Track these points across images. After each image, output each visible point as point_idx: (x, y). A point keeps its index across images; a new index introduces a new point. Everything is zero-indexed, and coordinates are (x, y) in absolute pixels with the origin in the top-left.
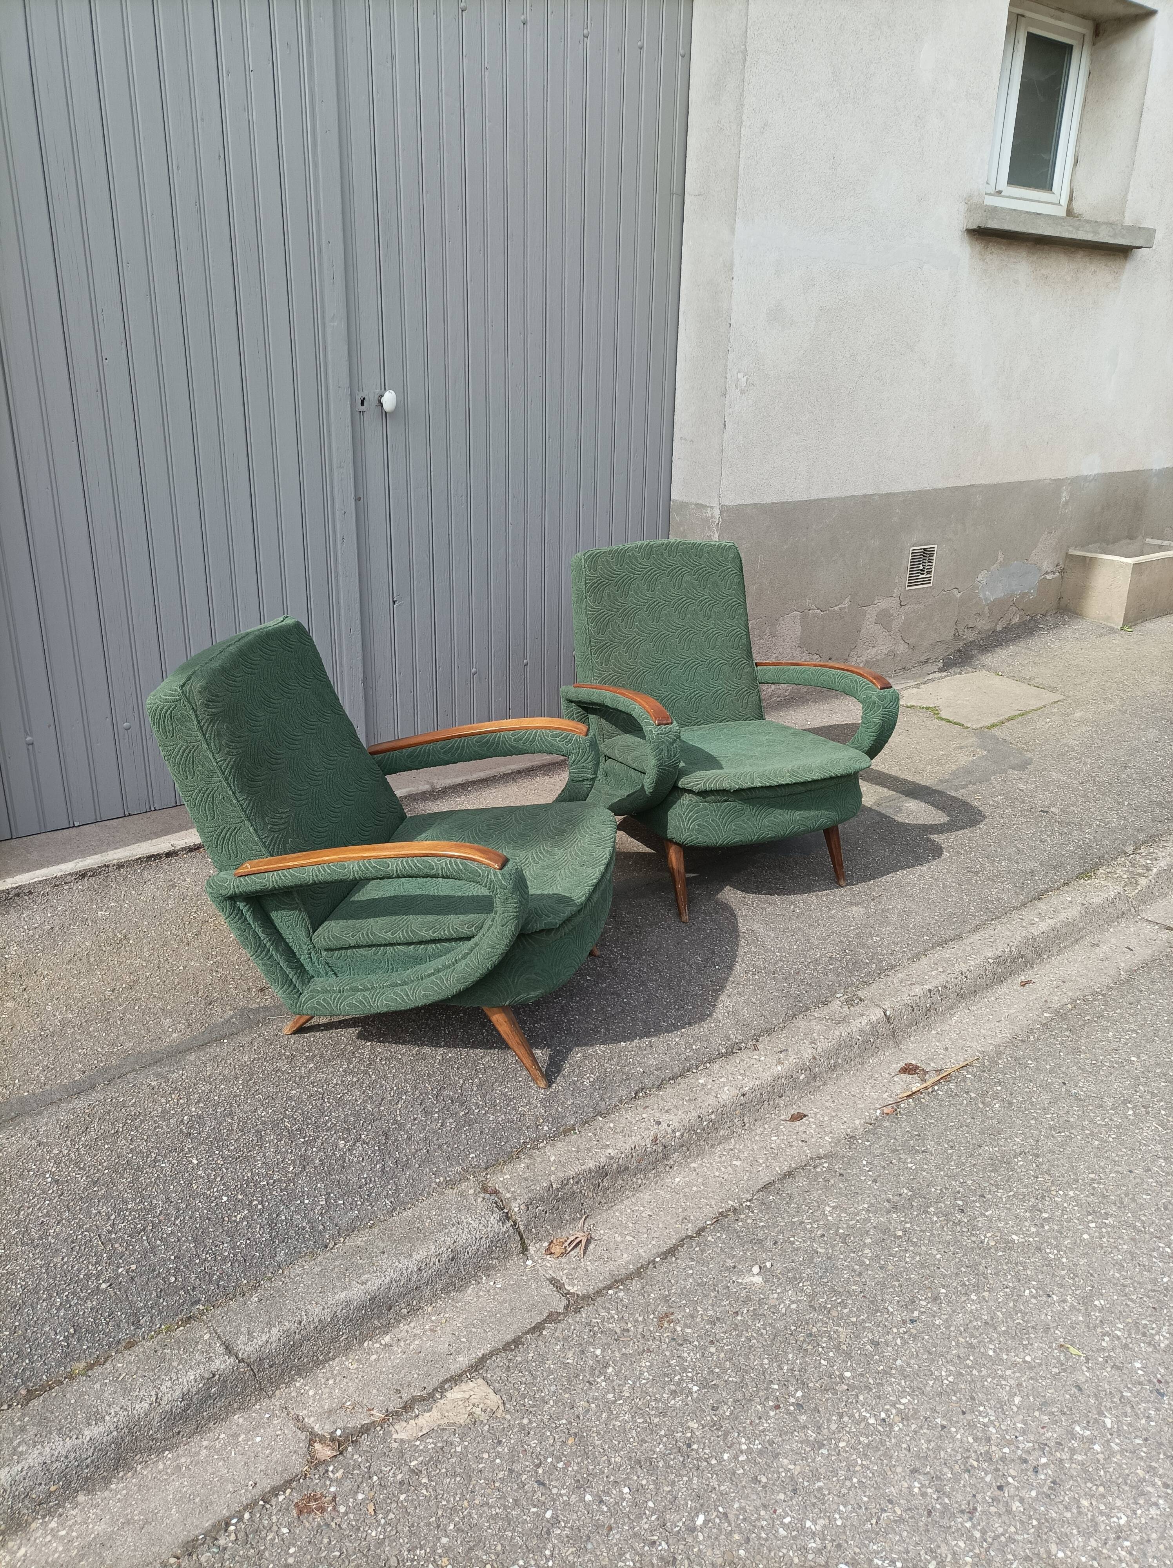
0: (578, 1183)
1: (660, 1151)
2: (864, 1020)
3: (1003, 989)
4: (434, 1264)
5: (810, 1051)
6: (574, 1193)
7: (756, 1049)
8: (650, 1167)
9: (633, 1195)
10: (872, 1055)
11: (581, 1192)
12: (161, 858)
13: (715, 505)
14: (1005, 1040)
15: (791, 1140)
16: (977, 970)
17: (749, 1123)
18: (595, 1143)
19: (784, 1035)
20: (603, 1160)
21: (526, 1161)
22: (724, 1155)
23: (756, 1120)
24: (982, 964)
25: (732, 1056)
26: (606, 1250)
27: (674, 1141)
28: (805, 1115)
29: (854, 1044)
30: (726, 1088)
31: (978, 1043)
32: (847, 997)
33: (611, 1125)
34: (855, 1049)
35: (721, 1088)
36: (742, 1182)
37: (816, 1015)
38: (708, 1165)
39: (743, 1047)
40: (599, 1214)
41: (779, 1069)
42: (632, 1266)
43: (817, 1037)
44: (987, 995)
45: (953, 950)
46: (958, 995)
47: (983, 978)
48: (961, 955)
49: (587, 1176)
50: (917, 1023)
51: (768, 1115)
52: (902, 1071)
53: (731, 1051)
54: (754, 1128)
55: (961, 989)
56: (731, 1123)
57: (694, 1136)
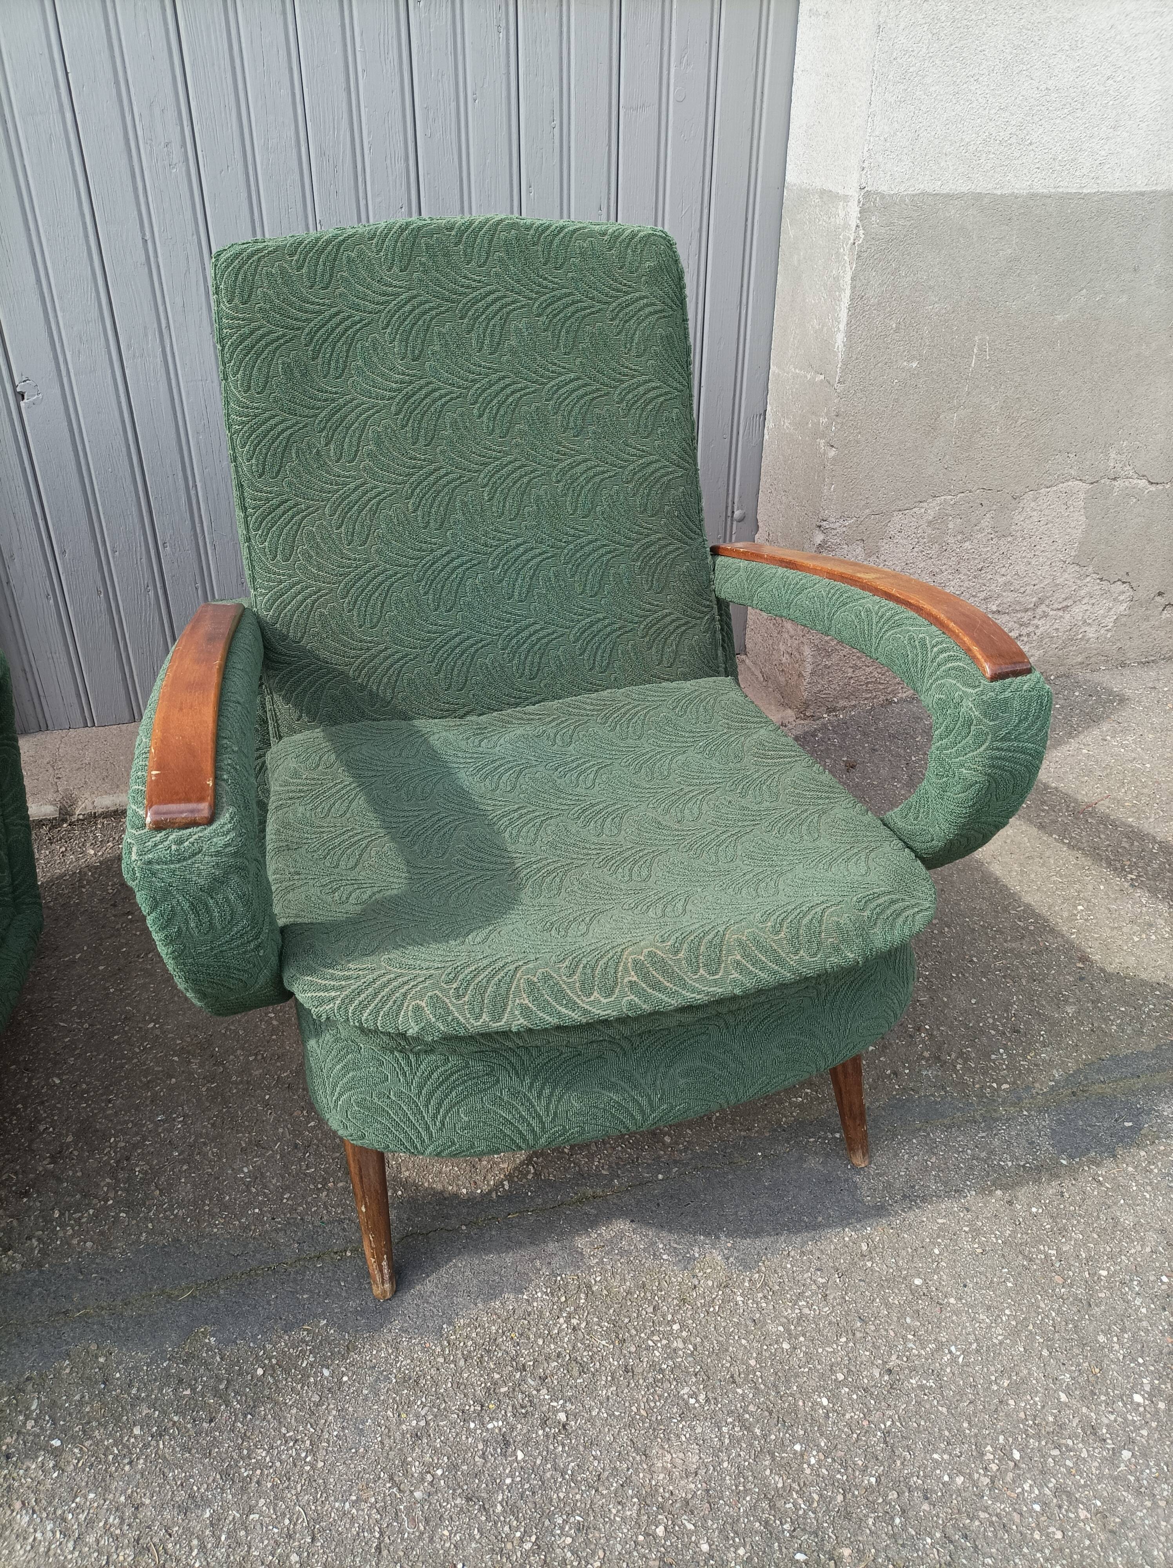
13: (854, 194)
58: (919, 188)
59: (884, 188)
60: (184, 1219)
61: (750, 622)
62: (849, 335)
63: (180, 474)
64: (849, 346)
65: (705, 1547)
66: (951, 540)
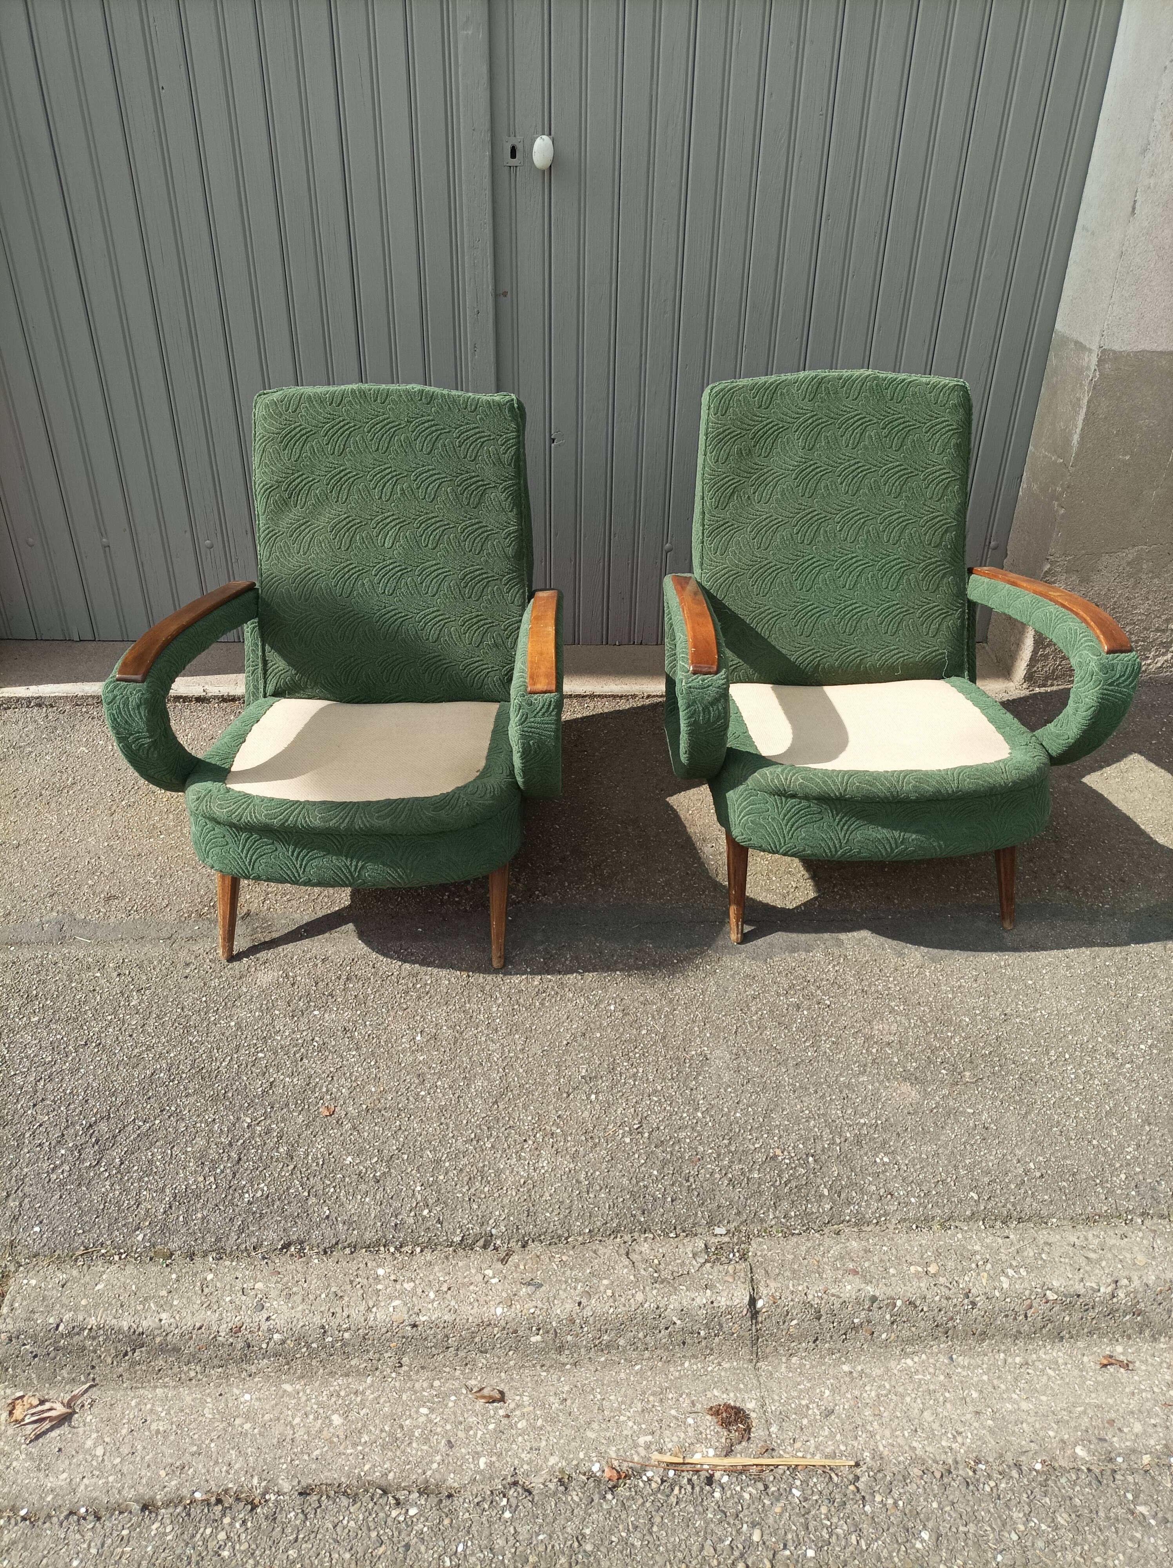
0: (94, 1338)
1: (239, 1346)
2: (701, 1300)
3: (1058, 1353)
5: (569, 1306)
6: (84, 1348)
7: (504, 1261)
8: (216, 1362)
9: (175, 1387)
10: (694, 1356)
11: (95, 1351)
12: (191, 701)
13: (1096, 349)
14: (943, 1457)
15: (439, 1430)
16: (1008, 1300)
17: (410, 1367)
18: (164, 1293)
19: (564, 1258)
20: (145, 1324)
21: (75, 1273)
22: (338, 1395)
23: (422, 1368)
24: (1027, 1293)
25: (461, 1252)
26: (60, 1450)
27: (268, 1343)
28: (502, 1398)
29: (662, 1326)
30: (396, 1303)
31: (892, 1435)
32: (727, 1239)
33: (210, 1276)
34: (661, 1335)
35: (391, 1298)
36: (306, 1457)
37: (645, 1247)
38: (304, 1399)
39: (492, 1247)
40: (114, 1389)
41: (499, 1311)
42: (49, 1498)
43: (602, 1289)
44: (1008, 1349)
45: (1000, 1240)
46: (937, 1326)
47: (1015, 1319)
48: (1004, 1258)
49: (112, 1335)
50: (817, 1339)
51: (447, 1369)
52: (715, 1411)
53: (466, 1245)
54: (414, 1377)
55: (952, 1319)
56: (377, 1356)
57: (304, 1350)
58: (1141, 347)
59: (1116, 347)
60: (631, 896)
61: (993, 620)
62: (1082, 436)
63: (633, 494)
64: (1081, 443)
65: (896, 1060)
66: (1144, 577)
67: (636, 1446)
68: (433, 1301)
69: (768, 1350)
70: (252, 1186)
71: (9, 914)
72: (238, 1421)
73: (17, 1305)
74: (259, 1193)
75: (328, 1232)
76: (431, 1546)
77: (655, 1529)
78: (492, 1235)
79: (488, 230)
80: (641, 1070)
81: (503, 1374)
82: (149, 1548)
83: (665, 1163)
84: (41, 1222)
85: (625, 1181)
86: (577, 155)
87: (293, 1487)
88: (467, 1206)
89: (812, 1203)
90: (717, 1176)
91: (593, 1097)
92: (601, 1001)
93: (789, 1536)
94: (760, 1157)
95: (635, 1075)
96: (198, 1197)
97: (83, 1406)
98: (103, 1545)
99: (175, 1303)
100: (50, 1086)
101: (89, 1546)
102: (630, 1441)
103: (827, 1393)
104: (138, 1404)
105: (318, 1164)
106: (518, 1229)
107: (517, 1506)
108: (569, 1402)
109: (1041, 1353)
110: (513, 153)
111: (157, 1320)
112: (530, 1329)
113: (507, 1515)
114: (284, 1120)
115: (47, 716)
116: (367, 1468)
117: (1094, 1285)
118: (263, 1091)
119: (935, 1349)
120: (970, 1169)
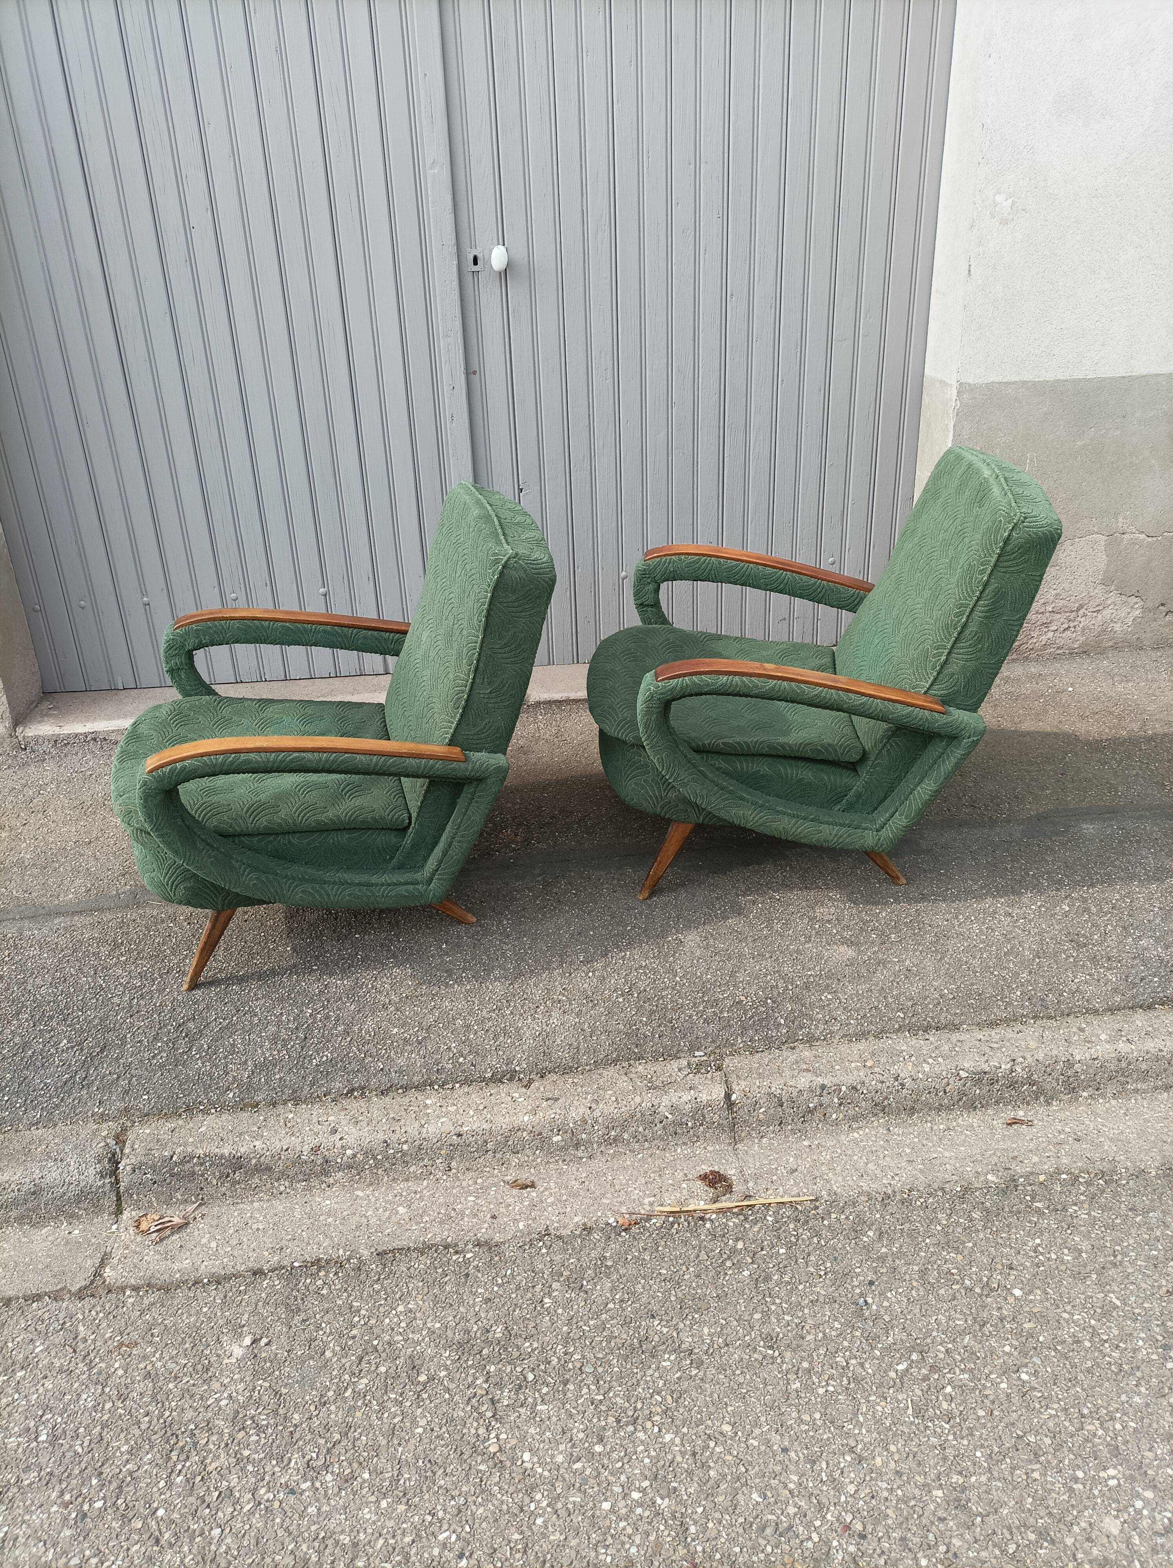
0: (202, 1164)
1: (319, 1162)
2: (686, 1097)
3: (974, 1119)
4: (13, 1191)
5: (581, 1110)
6: (193, 1173)
7: (526, 1087)
8: (301, 1177)
9: (268, 1200)
10: (684, 1144)
13: (954, 383)
14: (884, 1189)
15: (484, 1209)
16: (930, 1080)
17: (457, 1169)
18: (256, 1129)
19: (575, 1081)
20: (242, 1150)
21: (181, 1122)
22: (401, 1195)
23: (468, 1169)
24: (944, 1073)
25: (491, 1084)
26: (181, 1246)
27: (342, 1158)
28: (533, 1186)
29: (657, 1121)
30: (443, 1120)
31: (844, 1180)
32: (705, 1058)
33: (291, 1116)
34: (656, 1128)
35: (438, 1117)
36: (380, 1234)
37: (640, 1068)
38: (373, 1200)
39: (517, 1078)
40: (219, 1206)
41: (526, 1118)
42: (177, 1276)
43: (607, 1097)
44: (934, 1119)
45: (922, 1042)
46: (875, 1105)
47: (936, 1094)
48: (925, 1053)
49: (216, 1161)
50: (781, 1123)
51: (488, 1169)
52: (704, 1177)
53: (497, 1079)
54: (461, 1178)
55: (886, 1098)
56: (430, 1163)
57: (371, 1162)
58: (990, 380)
59: (971, 381)
63: (591, 531)
65: (835, 931)
67: (642, 1204)
68: (473, 1116)
69: (743, 1135)
70: (319, 1054)
71: (90, 890)
72: (322, 1218)
73: (136, 1146)
74: (325, 1059)
75: (384, 1079)
76: (486, 1272)
77: (660, 1249)
78: (516, 1071)
79: (458, 323)
80: (628, 953)
81: (532, 1170)
82: (263, 1295)
83: (652, 1012)
84: (148, 1093)
85: (621, 1027)
86: (526, 259)
87: (372, 1253)
88: (494, 1053)
89: (771, 1030)
90: (694, 1017)
91: (590, 974)
92: (592, 911)
93: (766, 1243)
94: (729, 1003)
95: (623, 958)
96: (275, 1065)
97: (195, 1218)
98: (225, 1297)
99: (265, 1134)
100: (142, 1002)
101: (214, 1298)
102: (637, 1202)
103: (792, 1159)
104: (239, 1214)
105: (370, 1036)
106: (536, 1065)
107: (551, 1246)
108: (587, 1183)
109: (960, 1121)
110: (475, 261)
111: (252, 1147)
112: (552, 1131)
113: (544, 1251)
114: (339, 1009)
115: (102, 748)
116: (429, 1236)
117: (997, 1064)
118: (320, 991)
119: (875, 1124)
120: (897, 998)
